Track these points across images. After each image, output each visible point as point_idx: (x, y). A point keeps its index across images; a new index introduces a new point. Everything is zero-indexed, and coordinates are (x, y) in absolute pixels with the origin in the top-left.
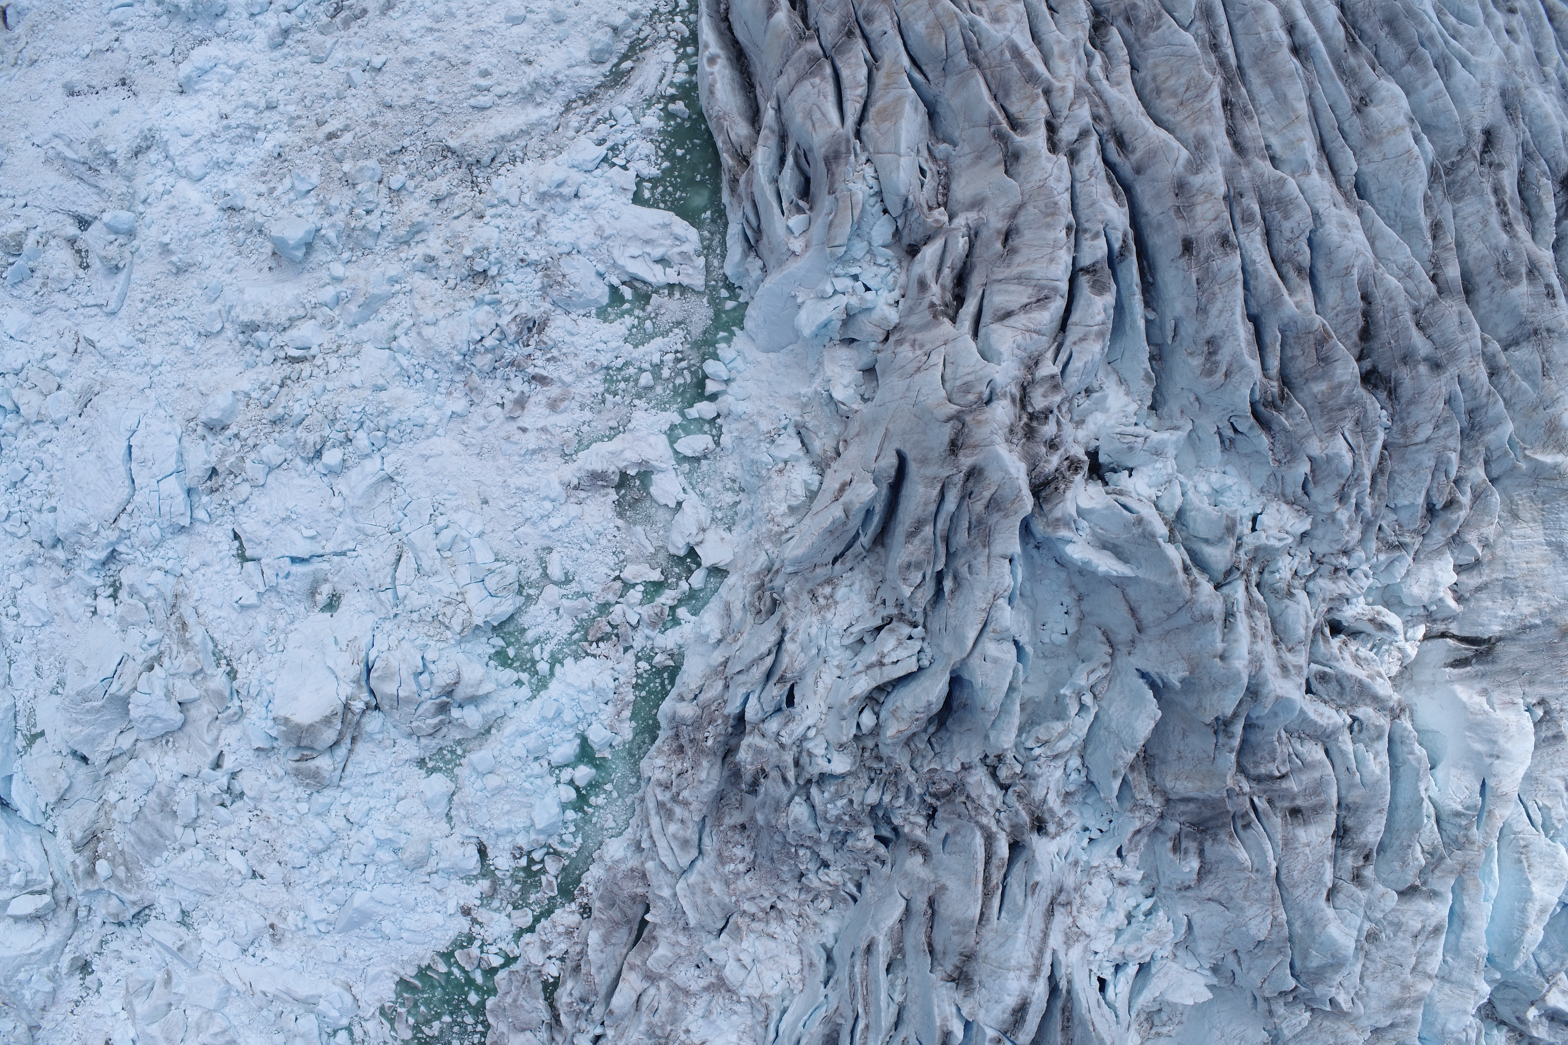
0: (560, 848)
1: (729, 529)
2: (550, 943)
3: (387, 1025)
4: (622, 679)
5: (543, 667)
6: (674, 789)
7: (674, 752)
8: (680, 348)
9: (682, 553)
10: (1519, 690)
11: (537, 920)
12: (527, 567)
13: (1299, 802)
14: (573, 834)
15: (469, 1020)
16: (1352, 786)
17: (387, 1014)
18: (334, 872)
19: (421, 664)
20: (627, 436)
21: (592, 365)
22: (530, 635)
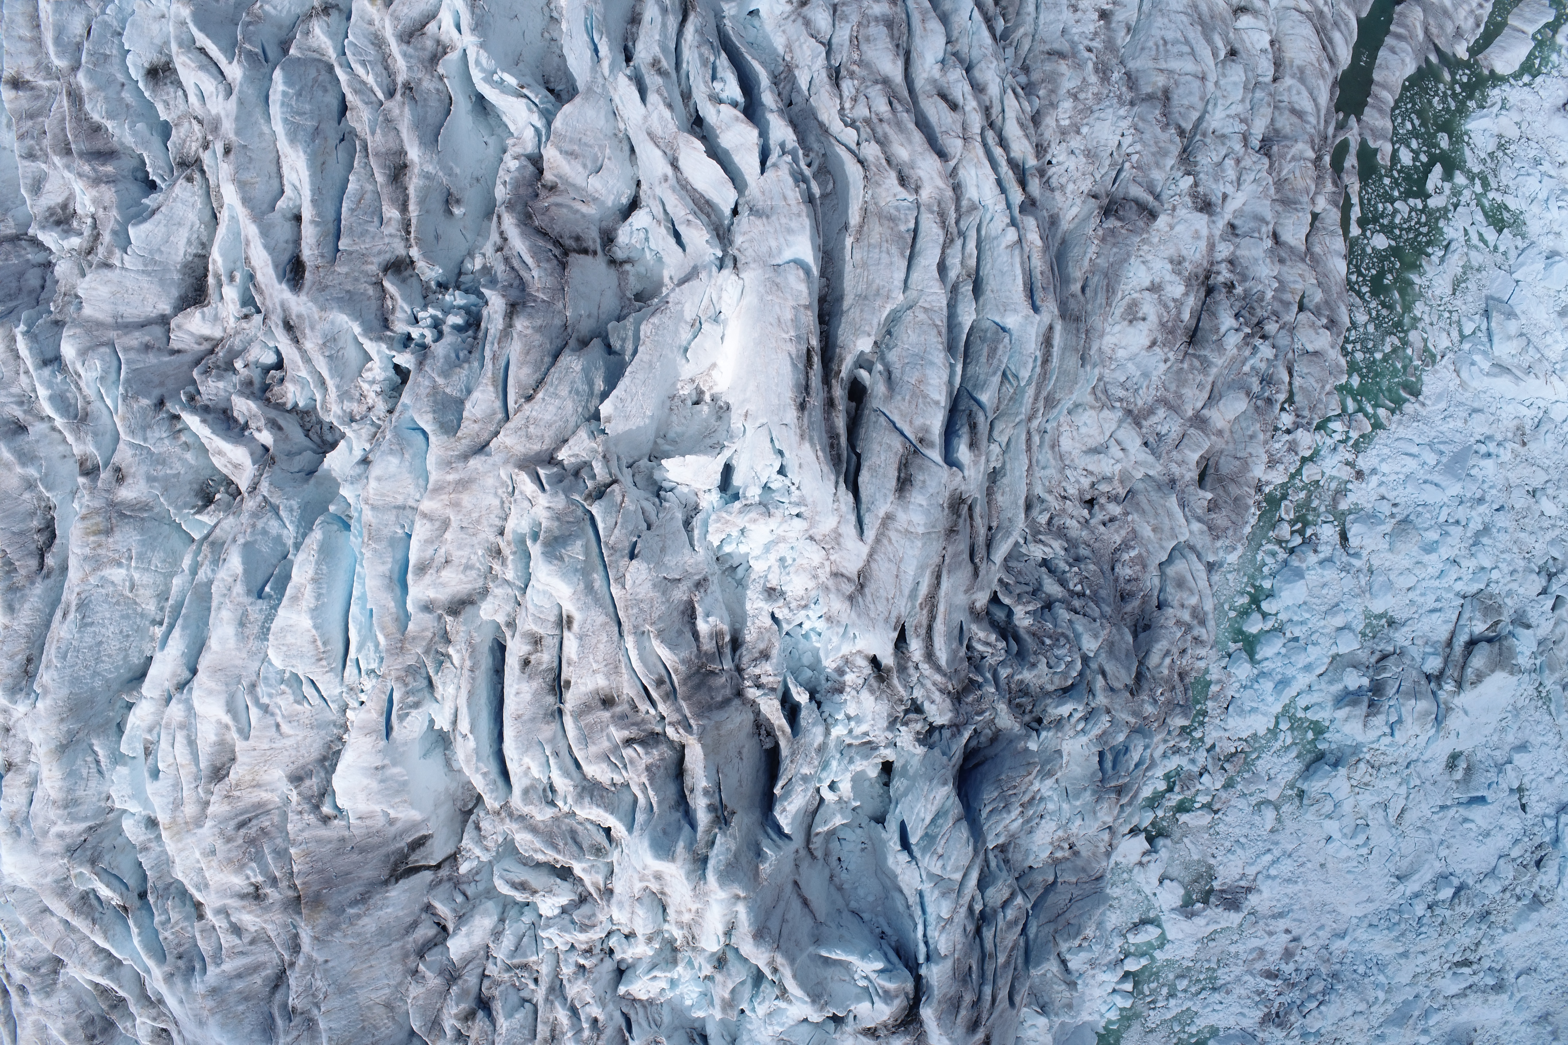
0: (1276, 548)
1: (1117, 864)
2: (1289, 450)
3: (1430, 345)
4: (1217, 721)
5: (1284, 726)
6: (1189, 637)
7: (1187, 673)
8: (1151, 1013)
9: (1161, 842)
10: (356, 832)
11: (1299, 471)
12: (1293, 813)
13: (606, 715)
14: (1265, 565)
15: (1359, 356)
16: (552, 740)
17: (1430, 357)
18: (1474, 513)
19: (1397, 733)
20: (1200, 936)
21: (1228, 993)
22: (1294, 755)
